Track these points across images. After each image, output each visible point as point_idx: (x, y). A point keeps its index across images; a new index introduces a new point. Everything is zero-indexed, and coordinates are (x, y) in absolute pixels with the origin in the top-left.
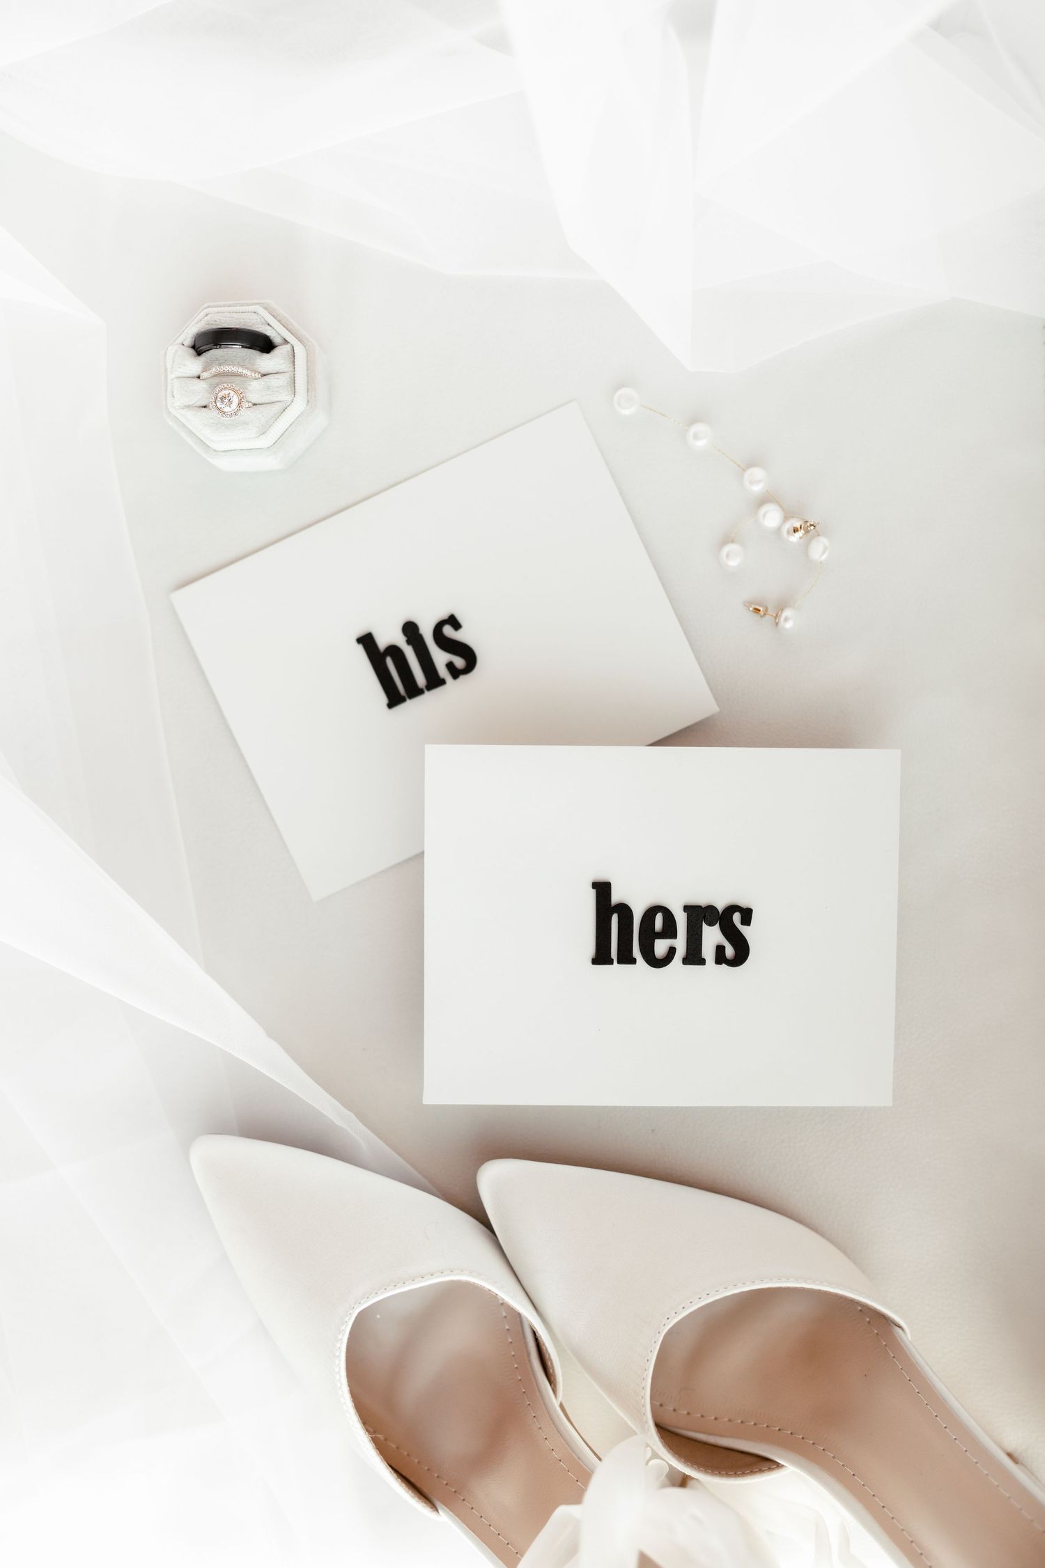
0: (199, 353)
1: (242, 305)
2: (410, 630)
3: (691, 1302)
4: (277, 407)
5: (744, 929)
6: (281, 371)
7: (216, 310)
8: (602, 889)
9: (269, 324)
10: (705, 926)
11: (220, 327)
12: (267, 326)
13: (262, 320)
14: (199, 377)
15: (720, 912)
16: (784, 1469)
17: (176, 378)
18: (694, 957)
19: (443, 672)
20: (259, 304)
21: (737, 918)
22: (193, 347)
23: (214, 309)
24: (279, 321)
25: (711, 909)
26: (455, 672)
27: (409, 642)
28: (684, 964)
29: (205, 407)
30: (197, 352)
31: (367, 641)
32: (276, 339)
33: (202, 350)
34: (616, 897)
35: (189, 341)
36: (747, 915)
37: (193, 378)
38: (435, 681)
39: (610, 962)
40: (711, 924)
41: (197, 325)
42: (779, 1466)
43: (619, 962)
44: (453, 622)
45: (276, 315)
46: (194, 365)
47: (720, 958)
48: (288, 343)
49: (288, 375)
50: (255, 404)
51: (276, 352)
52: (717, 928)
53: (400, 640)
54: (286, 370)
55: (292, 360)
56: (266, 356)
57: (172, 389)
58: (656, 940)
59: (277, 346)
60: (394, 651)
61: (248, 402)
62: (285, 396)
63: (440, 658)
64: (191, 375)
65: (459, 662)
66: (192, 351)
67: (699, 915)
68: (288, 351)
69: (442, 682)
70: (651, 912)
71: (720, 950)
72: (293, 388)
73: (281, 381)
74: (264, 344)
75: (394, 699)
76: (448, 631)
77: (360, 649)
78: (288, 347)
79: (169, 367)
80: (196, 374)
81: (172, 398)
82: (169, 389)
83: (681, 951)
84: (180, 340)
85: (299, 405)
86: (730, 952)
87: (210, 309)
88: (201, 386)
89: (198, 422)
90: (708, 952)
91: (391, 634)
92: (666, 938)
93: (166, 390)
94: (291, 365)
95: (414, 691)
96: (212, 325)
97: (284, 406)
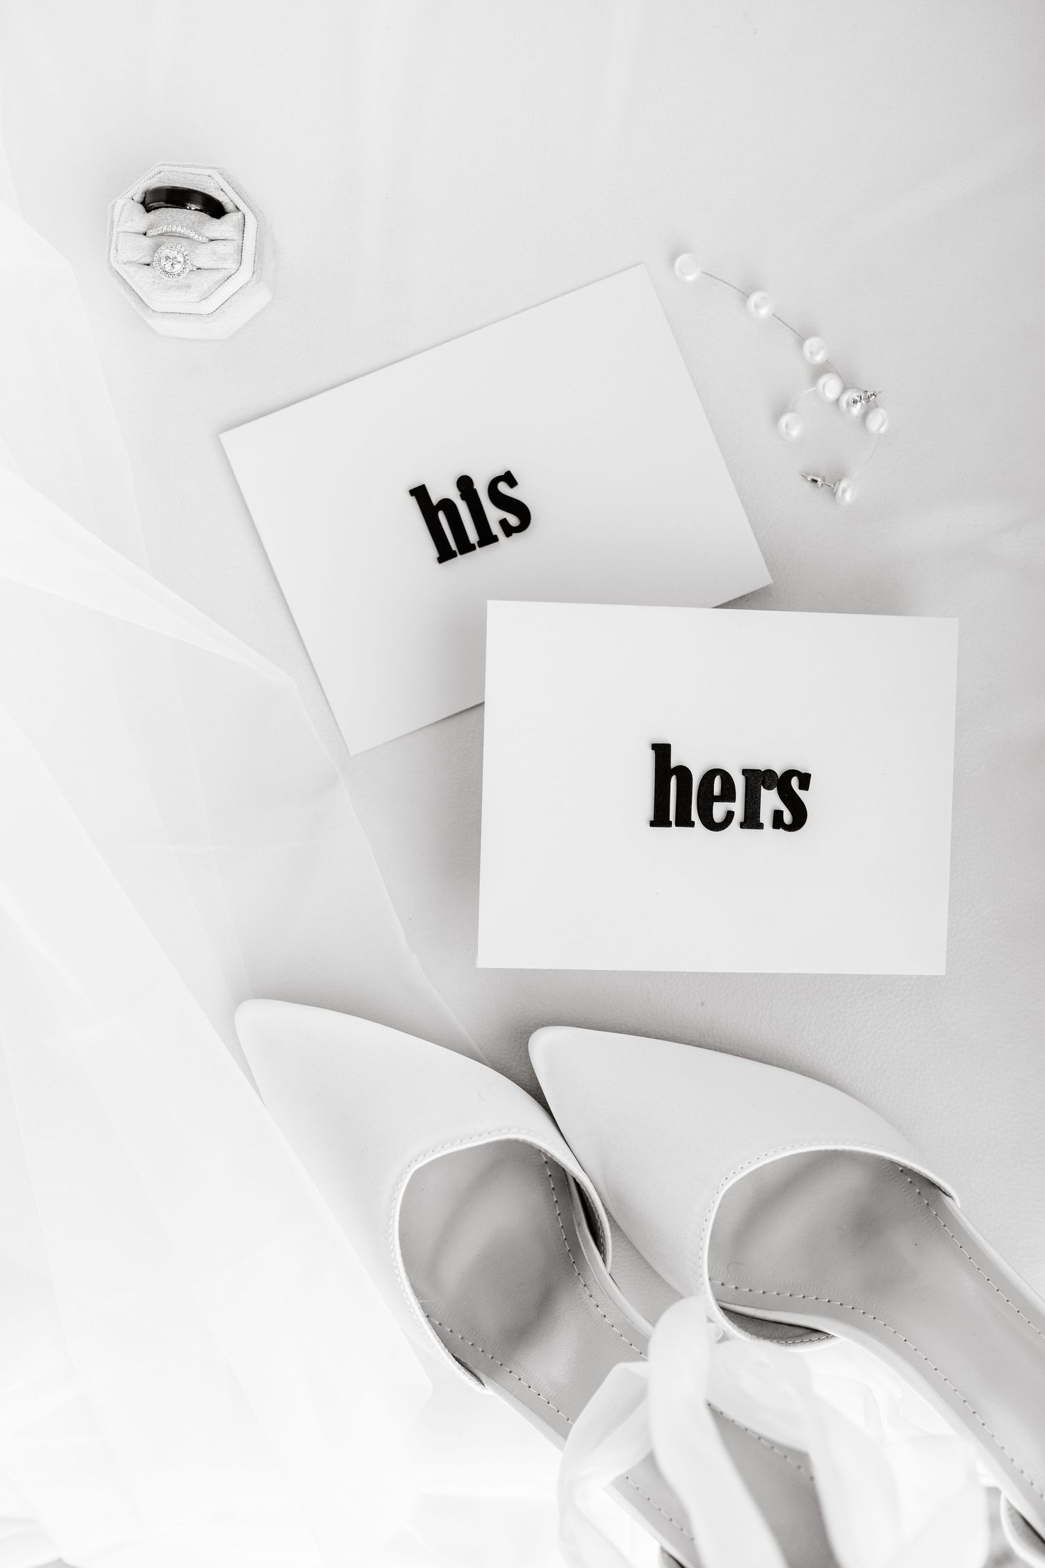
0: (148, 210)
1: (197, 167)
2: (465, 484)
3: (749, 1163)
4: (219, 276)
5: (801, 793)
6: (230, 238)
7: (170, 168)
8: (662, 752)
9: (222, 190)
10: (763, 791)
11: (173, 185)
12: (220, 191)
13: (216, 184)
14: (145, 234)
15: (779, 775)
16: (833, 1340)
17: (122, 232)
18: (751, 820)
19: (496, 529)
20: (214, 168)
21: (795, 782)
22: (143, 203)
23: (168, 167)
24: (233, 188)
25: (770, 773)
26: (508, 530)
27: (463, 497)
28: (741, 827)
29: (148, 265)
30: (145, 207)
31: (420, 493)
32: (229, 206)
33: (152, 206)
34: (675, 762)
35: (139, 197)
36: (805, 780)
37: (139, 234)
38: (487, 538)
39: (669, 824)
40: (769, 788)
41: (148, 182)
42: (828, 1336)
43: (677, 825)
44: (509, 479)
45: (230, 181)
46: (142, 220)
47: (778, 821)
48: (240, 210)
49: (236, 243)
50: (199, 269)
51: (225, 218)
52: (774, 792)
53: (454, 495)
54: (234, 238)
55: (241, 228)
56: (215, 220)
57: (116, 243)
58: (715, 803)
59: (228, 213)
60: (447, 505)
61: (192, 265)
62: (231, 265)
63: (494, 515)
64: (138, 231)
65: (513, 521)
66: (141, 208)
67: (757, 779)
68: (239, 219)
69: (495, 539)
70: (709, 776)
71: (778, 815)
72: (240, 257)
73: (229, 248)
74: (215, 209)
75: (445, 554)
76: (503, 487)
77: (413, 501)
78: (239, 215)
79: (116, 220)
80: (143, 230)
81: (115, 252)
82: (114, 241)
83: (739, 816)
84: (130, 195)
85: (244, 275)
86: (787, 818)
87: (164, 167)
88: (146, 242)
89: (142, 279)
90: (766, 817)
91: (443, 489)
92: (725, 801)
93: (110, 244)
94: (241, 233)
95: (466, 547)
96: (164, 182)
97: (229, 274)
